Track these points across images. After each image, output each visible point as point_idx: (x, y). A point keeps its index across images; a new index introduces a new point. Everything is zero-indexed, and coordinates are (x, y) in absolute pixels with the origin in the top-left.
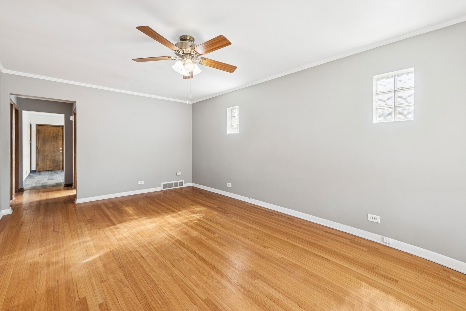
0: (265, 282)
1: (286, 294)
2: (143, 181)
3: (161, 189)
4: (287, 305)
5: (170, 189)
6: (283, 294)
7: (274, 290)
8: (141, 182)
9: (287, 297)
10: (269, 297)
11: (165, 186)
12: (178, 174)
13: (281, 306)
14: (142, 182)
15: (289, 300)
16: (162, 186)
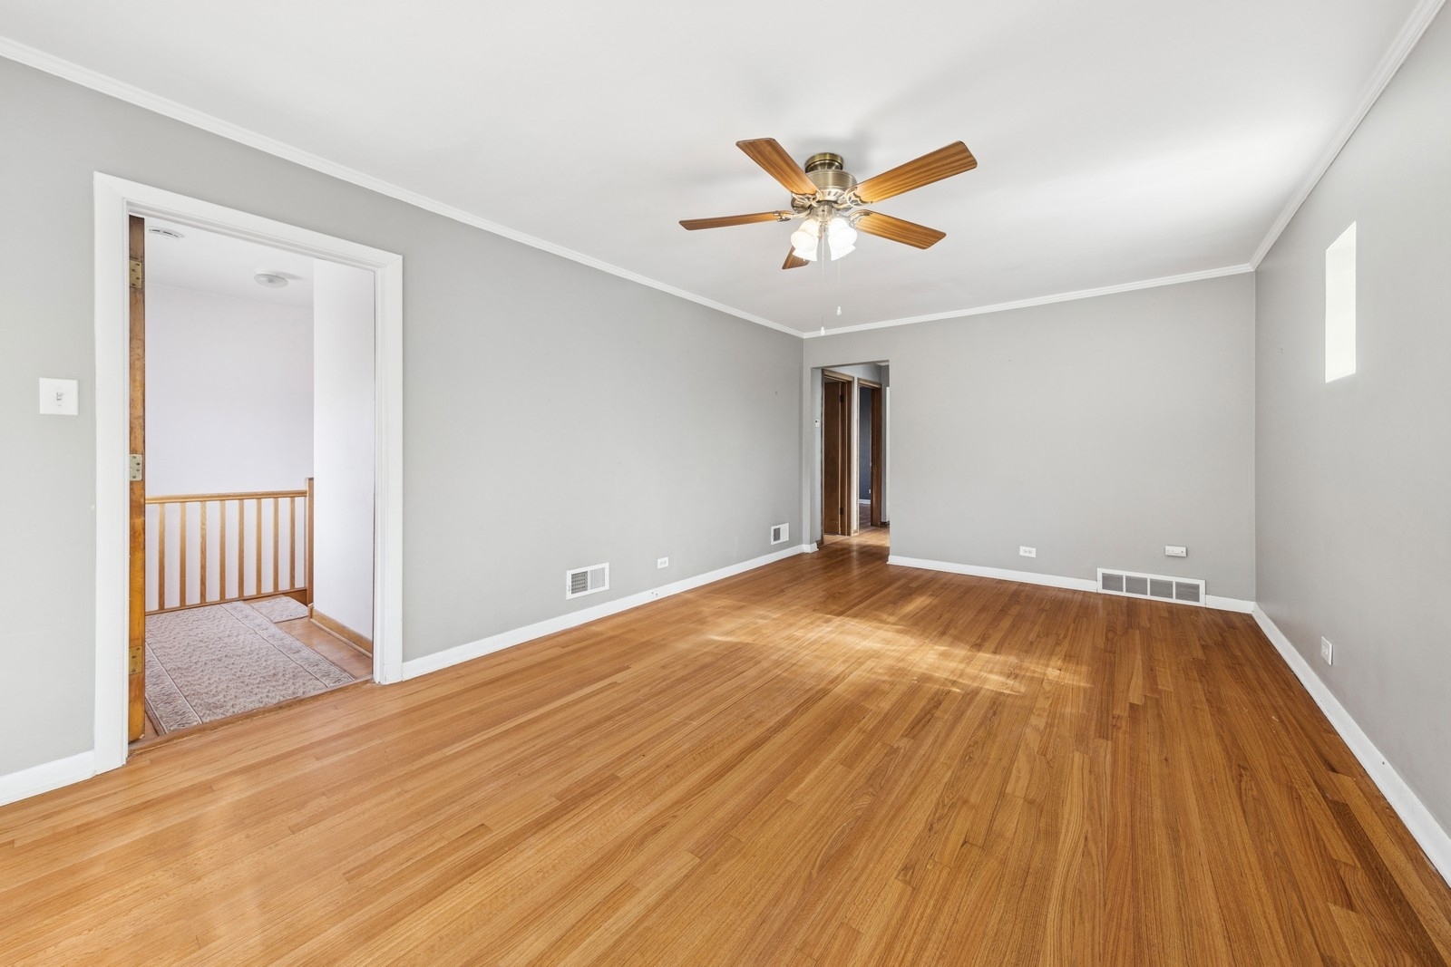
0: (687, 877)
1: (634, 934)
2: (1034, 550)
3: (1095, 586)
4: (589, 935)
5: (1128, 598)
6: (634, 927)
7: (652, 900)
8: (1027, 552)
9: (621, 937)
10: (626, 890)
11: (1109, 581)
12: (1171, 550)
13: (587, 917)
14: (1030, 552)
15: (611, 942)
16: (1100, 578)
